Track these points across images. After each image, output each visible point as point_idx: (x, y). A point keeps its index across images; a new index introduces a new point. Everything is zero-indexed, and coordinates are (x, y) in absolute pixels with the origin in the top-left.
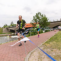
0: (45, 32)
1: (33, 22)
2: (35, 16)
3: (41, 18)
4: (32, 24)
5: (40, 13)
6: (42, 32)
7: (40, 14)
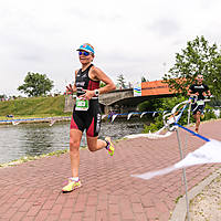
1: (174, 77)
3: (205, 60)
4: (172, 81)
5: (203, 40)
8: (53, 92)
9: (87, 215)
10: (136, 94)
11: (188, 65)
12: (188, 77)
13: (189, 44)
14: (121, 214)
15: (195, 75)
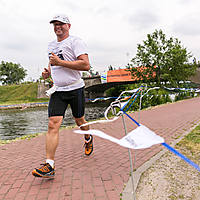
0: (177, 99)
1: (135, 66)
2: (143, 44)
5: (161, 33)
6: (167, 100)
7: (163, 38)
8: (26, 80)
10: (103, 81)
11: (147, 55)
12: (147, 66)
13: (149, 36)
14: (82, 187)
15: (154, 64)
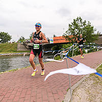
1: (68, 35)
2: (71, 24)
8: (11, 41)
9: (26, 99)
10: (51, 42)
11: (74, 30)
12: (74, 35)
13: (74, 20)
14: (42, 98)
15: (77, 34)
